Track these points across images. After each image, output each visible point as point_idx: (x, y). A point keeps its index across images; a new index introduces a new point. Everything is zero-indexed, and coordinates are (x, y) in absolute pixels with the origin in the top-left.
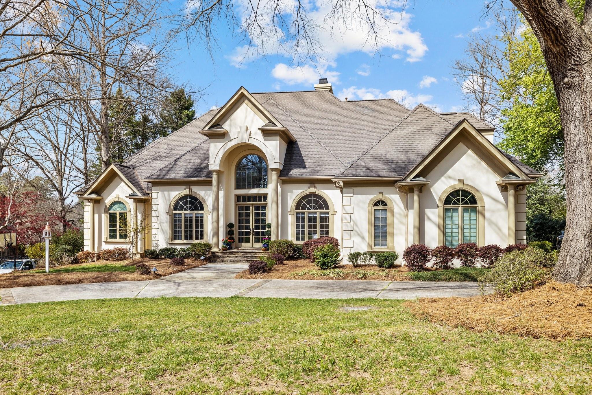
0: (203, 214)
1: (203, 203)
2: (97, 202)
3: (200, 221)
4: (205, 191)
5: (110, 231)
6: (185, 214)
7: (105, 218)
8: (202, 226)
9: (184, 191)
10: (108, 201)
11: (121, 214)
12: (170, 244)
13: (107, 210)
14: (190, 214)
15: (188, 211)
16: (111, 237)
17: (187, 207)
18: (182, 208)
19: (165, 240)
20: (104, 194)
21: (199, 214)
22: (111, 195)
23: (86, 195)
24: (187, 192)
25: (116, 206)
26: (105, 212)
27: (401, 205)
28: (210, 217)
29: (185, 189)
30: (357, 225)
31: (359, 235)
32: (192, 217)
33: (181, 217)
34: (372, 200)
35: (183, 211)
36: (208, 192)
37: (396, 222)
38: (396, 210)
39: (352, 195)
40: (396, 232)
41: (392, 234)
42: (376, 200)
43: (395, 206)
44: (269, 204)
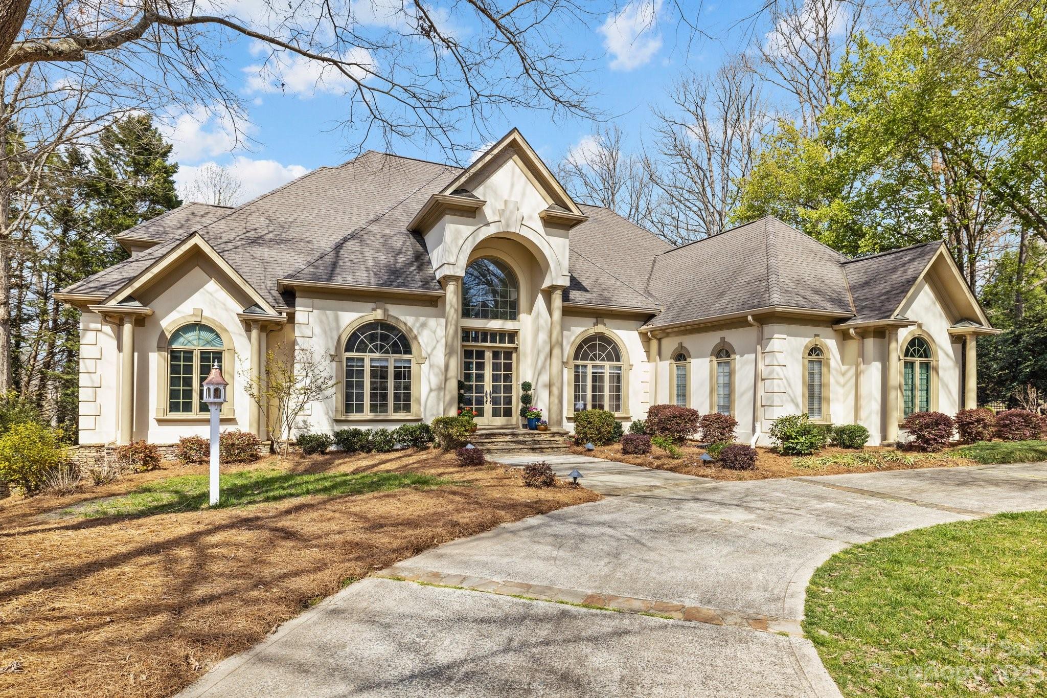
0: (410, 361)
1: (410, 339)
2: (140, 321)
3: (403, 374)
4: (417, 316)
5: (173, 394)
6: (372, 360)
7: (158, 363)
8: (408, 387)
9: (372, 314)
10: (169, 323)
11: (205, 356)
12: (337, 421)
13: (164, 343)
14: (381, 360)
15: (377, 355)
16: (174, 407)
17: (376, 347)
18: (362, 348)
19: (327, 414)
20: (158, 304)
21: (401, 360)
22: (179, 308)
23: (112, 304)
24: (378, 315)
25: (192, 336)
26: (160, 348)
27: (838, 356)
28: (425, 367)
29: (374, 309)
30: (790, 385)
31: (792, 401)
32: (387, 367)
33: (363, 366)
34: (806, 347)
35: (367, 354)
36: (422, 319)
37: (832, 381)
38: (833, 363)
39: (785, 336)
40: (832, 396)
41: (828, 400)
42: (810, 347)
43: (831, 357)
44: (521, 348)
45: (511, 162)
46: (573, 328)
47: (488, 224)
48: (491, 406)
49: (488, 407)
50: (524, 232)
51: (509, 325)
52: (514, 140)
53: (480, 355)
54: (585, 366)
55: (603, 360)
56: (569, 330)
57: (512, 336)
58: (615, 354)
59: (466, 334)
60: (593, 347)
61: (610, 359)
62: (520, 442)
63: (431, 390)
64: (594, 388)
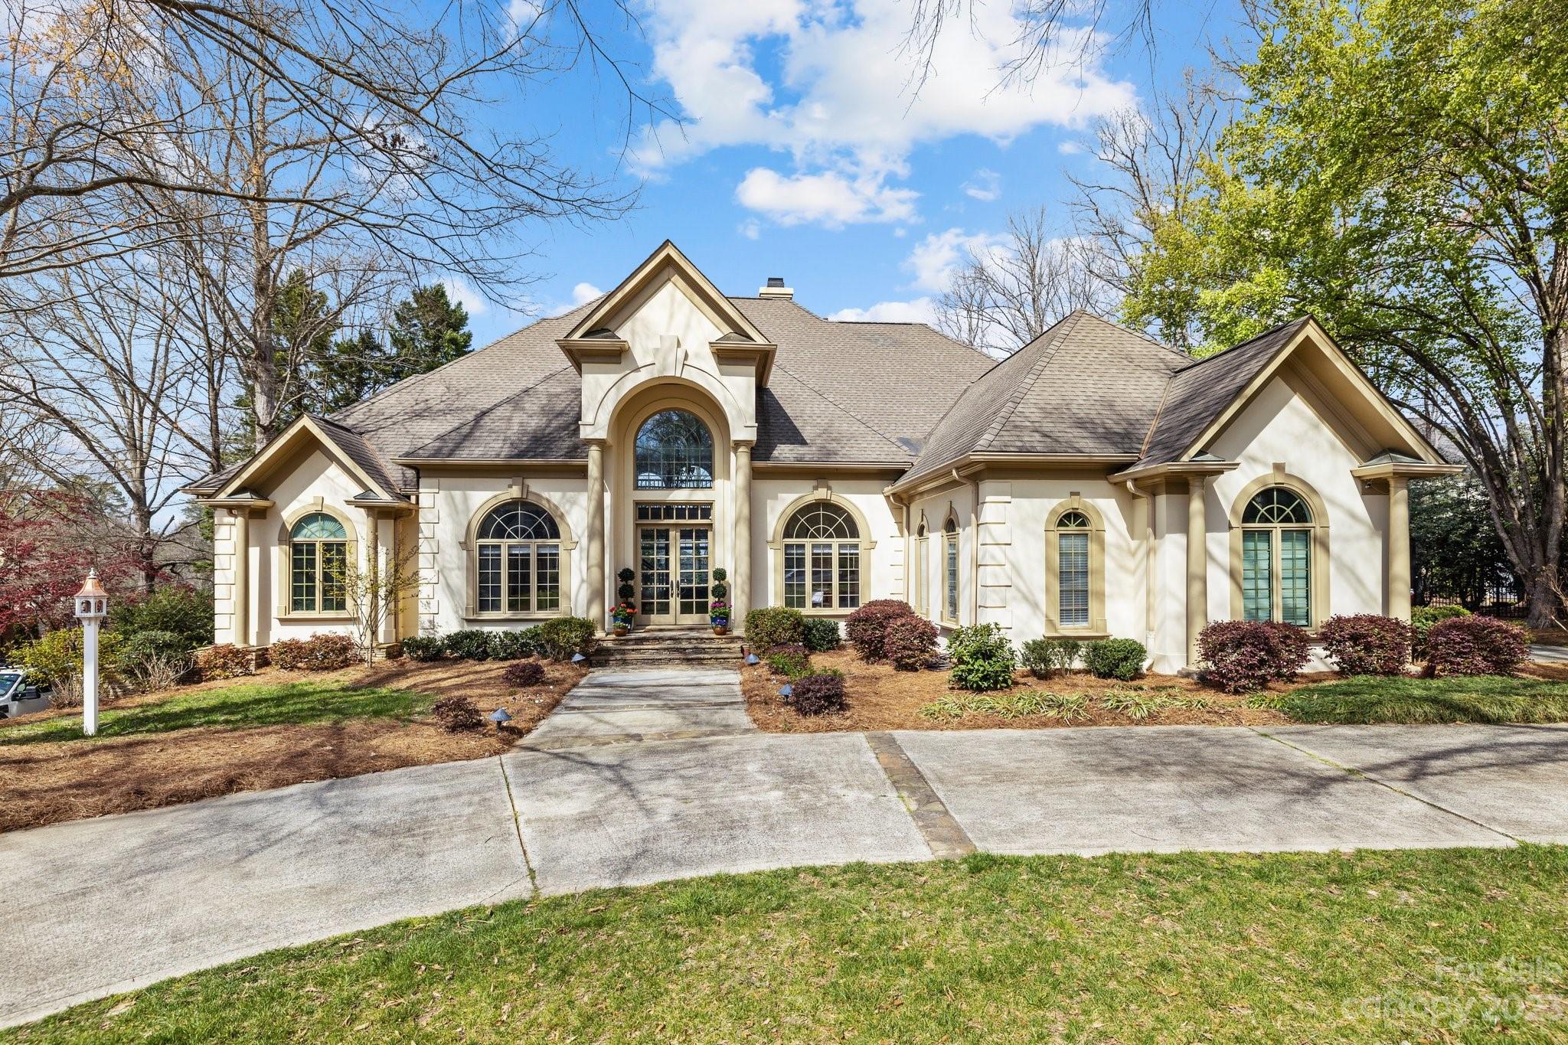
0: (557, 546)
1: (557, 520)
2: (256, 515)
3: (549, 564)
4: (564, 491)
5: (297, 591)
6: (510, 547)
7: (280, 556)
8: (555, 578)
9: (507, 491)
10: (290, 514)
11: (328, 547)
12: (469, 621)
13: (286, 536)
14: (521, 546)
15: (517, 541)
16: (297, 605)
17: (516, 531)
18: (500, 533)
19: (457, 612)
20: (277, 495)
21: (545, 546)
22: (300, 497)
23: (222, 497)
24: (515, 492)
25: (314, 527)
26: (281, 542)
27: (1122, 526)
28: (575, 554)
29: (510, 486)
30: (1019, 573)
31: (1025, 598)
32: (528, 554)
33: (499, 555)
34: (1053, 512)
35: (505, 540)
36: (569, 494)
37: (1109, 564)
38: (1109, 537)
39: (1008, 498)
40: (1108, 589)
41: (1101, 596)
42: (1062, 511)
43: (1107, 526)
44: (717, 526)
45: (669, 286)
46: (781, 495)
47: (637, 369)
48: (679, 600)
49: (675, 602)
50: (690, 375)
51: (699, 496)
52: (668, 256)
53: (664, 534)
54: (802, 546)
55: (830, 536)
56: (776, 497)
57: (706, 509)
58: (848, 527)
59: (643, 511)
60: (813, 521)
61: (840, 533)
62: (678, 650)
63: (583, 581)
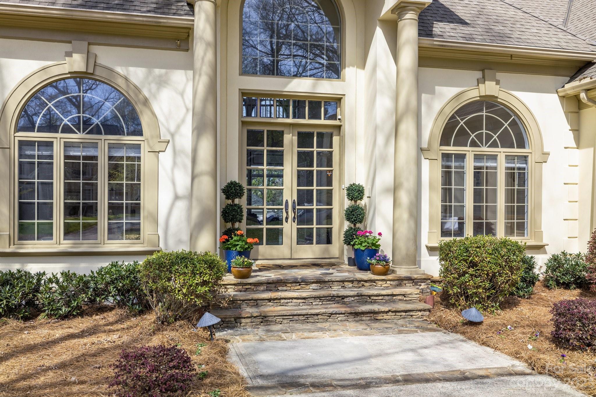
0: (137, 147)
1: (139, 108)
3: (126, 173)
4: (149, 65)
6: (67, 146)
8: (135, 193)
9: (63, 63)
12: (3, 256)
14: (85, 145)
15: (75, 137)
17: (76, 122)
18: (52, 125)
21: (120, 146)
24: (76, 63)
28: (166, 158)
29: (69, 54)
32: (95, 158)
33: (51, 157)
35: (59, 135)
36: (157, 71)
44: (347, 128)
46: (439, 89)
48: (295, 226)
49: (290, 229)
51: (326, 88)
53: (276, 139)
54: (462, 157)
55: (494, 145)
56: (432, 92)
57: (332, 105)
59: (250, 103)
60: (475, 123)
61: (506, 143)
62: (333, 299)
63: (177, 198)
64: (478, 195)
